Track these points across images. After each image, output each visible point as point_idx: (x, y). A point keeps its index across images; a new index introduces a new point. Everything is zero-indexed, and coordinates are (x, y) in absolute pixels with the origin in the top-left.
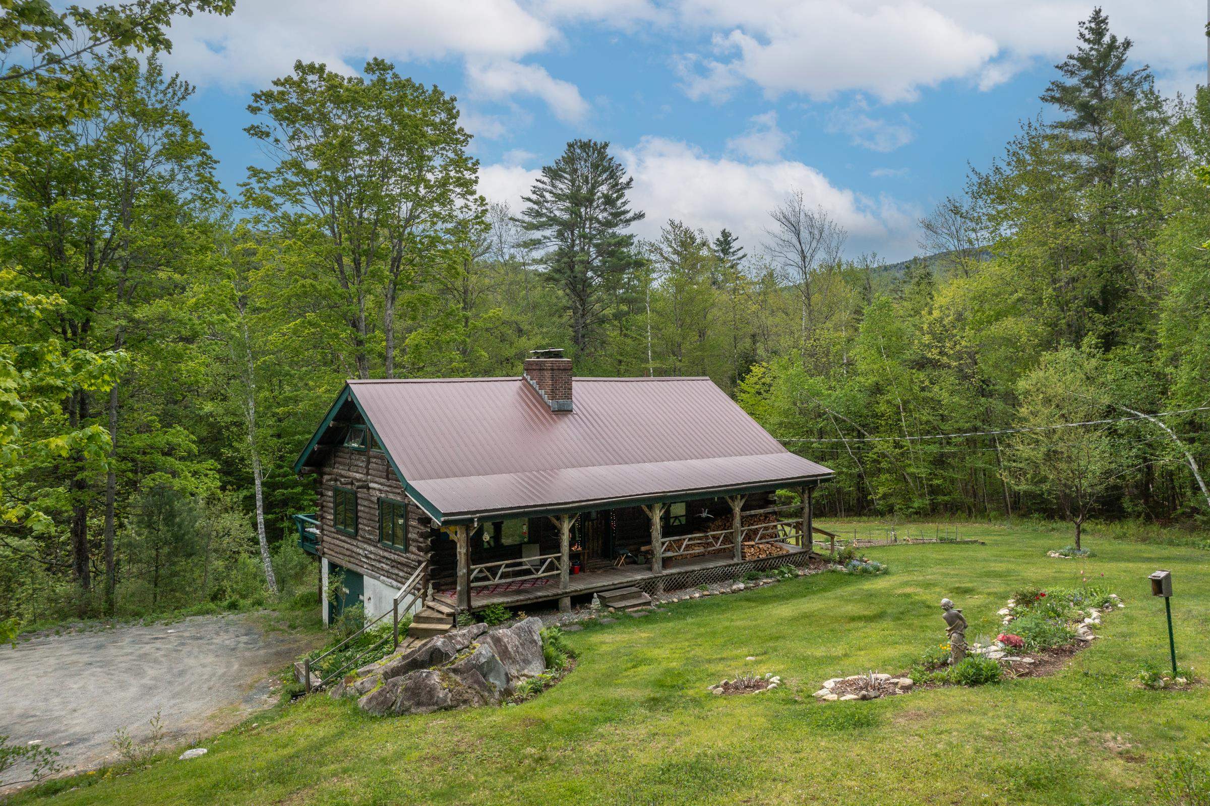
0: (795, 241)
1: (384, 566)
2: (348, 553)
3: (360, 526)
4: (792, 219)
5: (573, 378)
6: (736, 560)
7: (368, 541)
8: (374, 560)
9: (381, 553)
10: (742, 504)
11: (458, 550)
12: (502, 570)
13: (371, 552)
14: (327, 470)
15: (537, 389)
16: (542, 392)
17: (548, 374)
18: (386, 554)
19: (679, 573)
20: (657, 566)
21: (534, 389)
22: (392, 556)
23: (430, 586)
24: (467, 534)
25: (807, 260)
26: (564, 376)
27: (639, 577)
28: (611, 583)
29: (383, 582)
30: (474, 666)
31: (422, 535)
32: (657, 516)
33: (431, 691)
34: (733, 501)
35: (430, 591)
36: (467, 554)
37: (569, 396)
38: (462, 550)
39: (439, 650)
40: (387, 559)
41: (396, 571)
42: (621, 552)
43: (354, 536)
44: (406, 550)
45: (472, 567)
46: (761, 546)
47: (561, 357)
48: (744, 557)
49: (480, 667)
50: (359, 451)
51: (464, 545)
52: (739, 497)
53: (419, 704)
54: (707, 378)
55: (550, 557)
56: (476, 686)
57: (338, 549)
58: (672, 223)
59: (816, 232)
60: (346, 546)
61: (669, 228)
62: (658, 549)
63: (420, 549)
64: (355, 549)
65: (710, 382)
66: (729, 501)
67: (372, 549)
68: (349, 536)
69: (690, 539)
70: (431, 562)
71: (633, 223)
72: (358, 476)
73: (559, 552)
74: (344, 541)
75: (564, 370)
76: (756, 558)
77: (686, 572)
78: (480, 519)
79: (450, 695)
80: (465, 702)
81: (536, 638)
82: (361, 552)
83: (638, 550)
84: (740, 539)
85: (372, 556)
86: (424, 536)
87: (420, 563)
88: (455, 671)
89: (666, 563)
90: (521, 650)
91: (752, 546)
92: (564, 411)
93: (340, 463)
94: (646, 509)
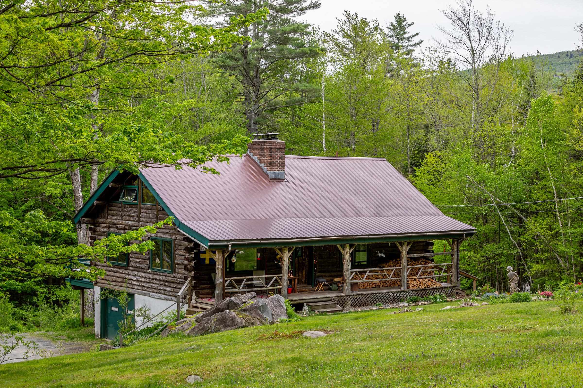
0: (465, 38)
1: (153, 285)
2: (120, 280)
3: (131, 259)
4: (463, 18)
5: (286, 156)
6: (402, 289)
7: (140, 269)
8: (145, 282)
9: (151, 276)
10: (408, 249)
11: (217, 266)
12: (244, 282)
13: (142, 277)
14: (101, 220)
15: (258, 162)
16: (262, 165)
17: (267, 151)
18: (156, 277)
19: (362, 294)
20: (347, 289)
21: (256, 163)
22: (161, 278)
23: (194, 293)
24: (223, 256)
25: (476, 56)
26: (279, 153)
27: (334, 295)
28: (315, 297)
29: (153, 297)
30: (256, 307)
31: (187, 259)
32: (347, 253)
33: (233, 320)
34: (402, 246)
35: (194, 297)
36: (223, 269)
37: (282, 168)
38: (219, 266)
39: (233, 302)
40: (156, 280)
41: (164, 288)
42: (321, 280)
43: (126, 268)
44: (174, 271)
45: (226, 279)
46: (421, 280)
47: (277, 139)
48: (408, 287)
49: (259, 308)
50: (132, 205)
51: (221, 263)
52: (406, 243)
53: (226, 326)
54: (384, 159)
55: (275, 277)
56: (258, 317)
57: (111, 278)
58: (348, 14)
59: (485, 31)
60: (118, 275)
61: (344, 18)
62: (348, 276)
63: (186, 269)
64: (127, 276)
65: (386, 162)
66: (399, 246)
67: (143, 274)
68: (122, 267)
69: (370, 272)
70: (194, 278)
71: (308, 12)
72: (130, 223)
73: (281, 274)
74: (116, 272)
75: (279, 148)
76: (417, 288)
77: (368, 294)
78: (232, 245)
79: (244, 321)
80: (253, 324)
81: (282, 304)
82: (132, 277)
83: (332, 280)
84: (406, 274)
85: (143, 280)
86: (189, 260)
87: (186, 279)
88: (245, 310)
89: (353, 286)
90: (275, 309)
91: (415, 279)
92: (279, 179)
93: (113, 215)
94: (340, 248)
